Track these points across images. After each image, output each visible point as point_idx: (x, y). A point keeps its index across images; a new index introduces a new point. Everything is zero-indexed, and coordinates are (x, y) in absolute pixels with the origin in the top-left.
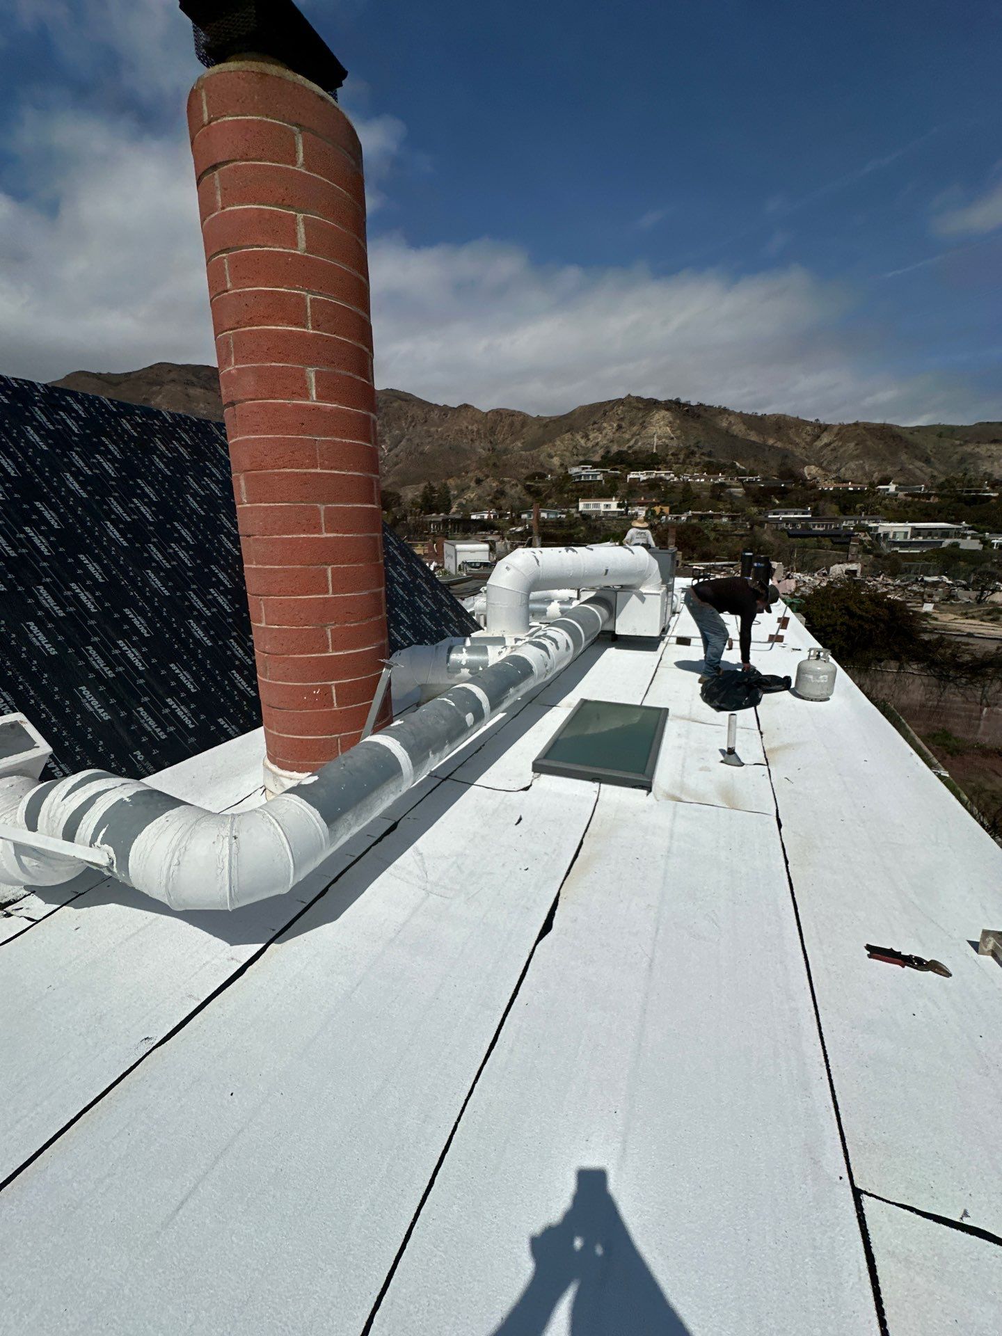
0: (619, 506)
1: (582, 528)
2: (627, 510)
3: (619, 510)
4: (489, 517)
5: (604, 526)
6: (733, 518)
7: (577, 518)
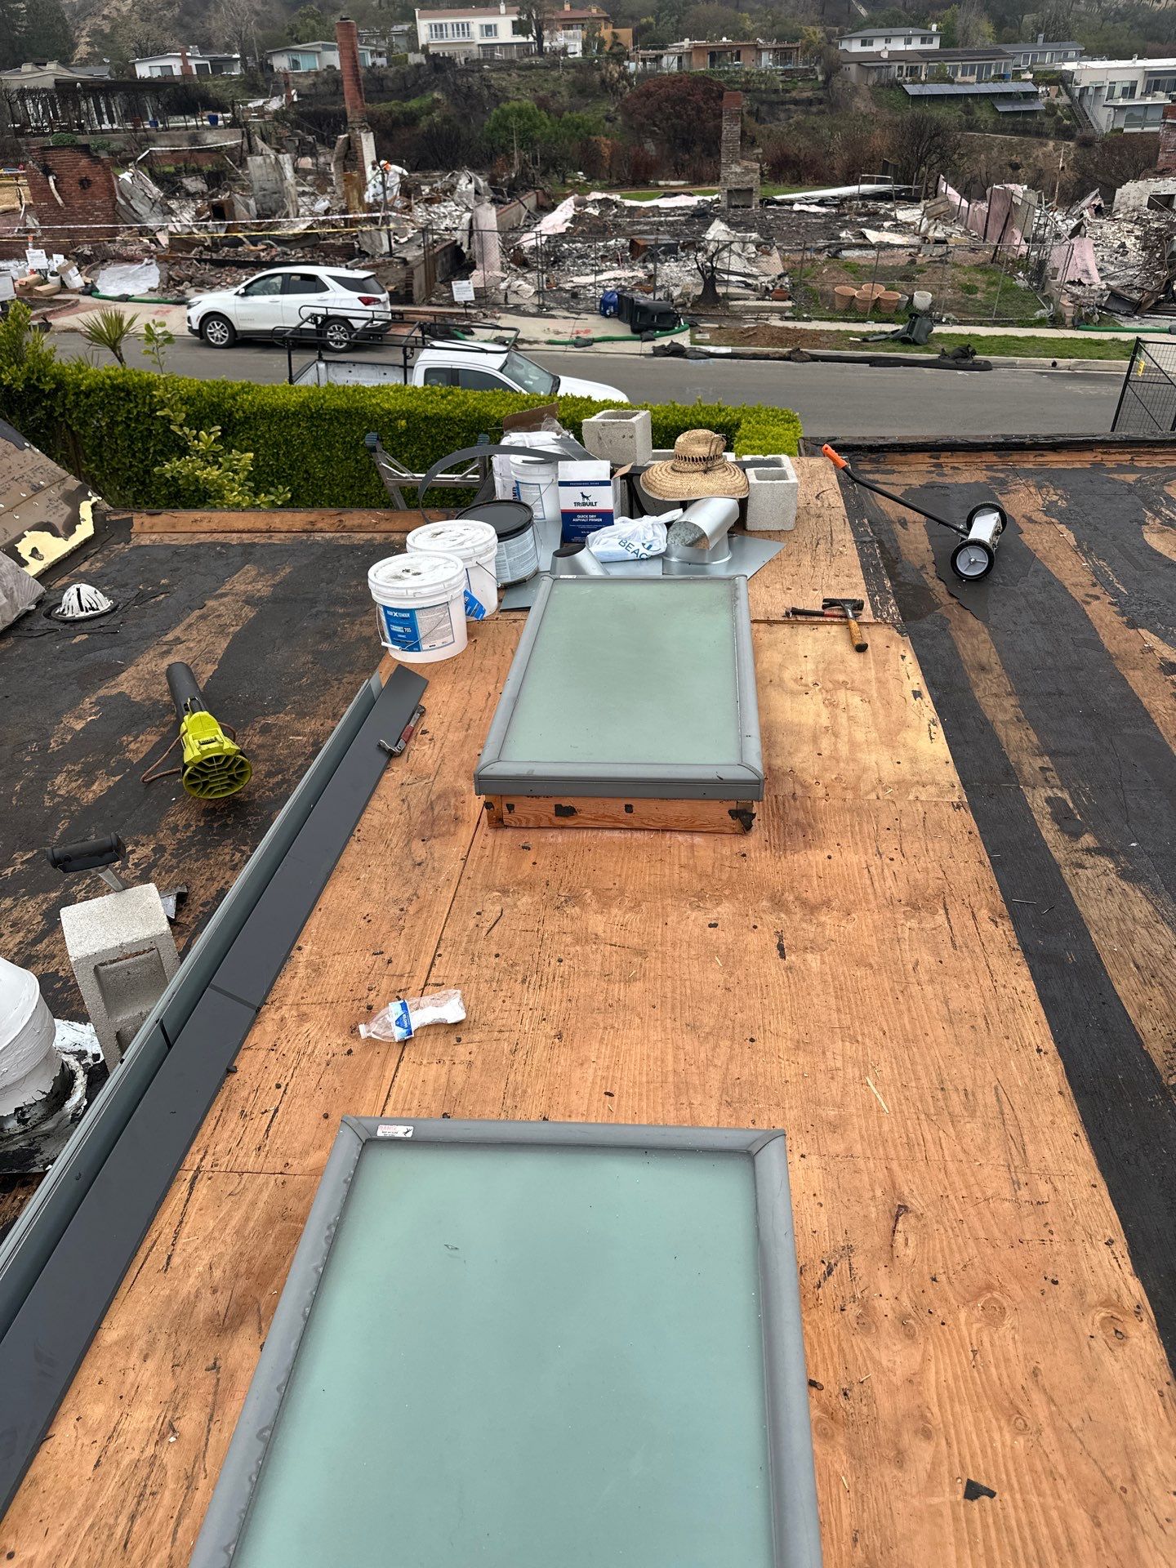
0: (518, 28)
1: (436, 95)
2: (540, 39)
3: (521, 39)
4: (185, 67)
5: (489, 87)
6: (783, 55)
7: (418, 66)
